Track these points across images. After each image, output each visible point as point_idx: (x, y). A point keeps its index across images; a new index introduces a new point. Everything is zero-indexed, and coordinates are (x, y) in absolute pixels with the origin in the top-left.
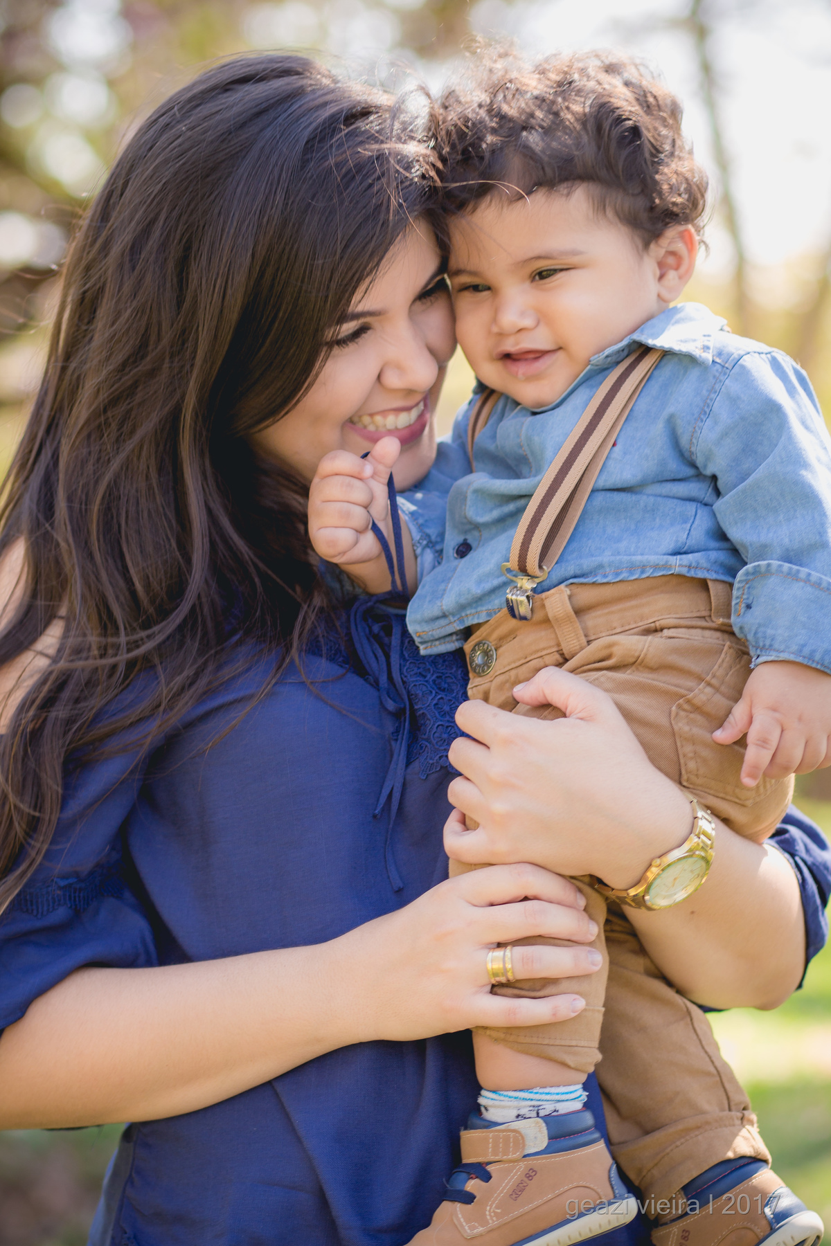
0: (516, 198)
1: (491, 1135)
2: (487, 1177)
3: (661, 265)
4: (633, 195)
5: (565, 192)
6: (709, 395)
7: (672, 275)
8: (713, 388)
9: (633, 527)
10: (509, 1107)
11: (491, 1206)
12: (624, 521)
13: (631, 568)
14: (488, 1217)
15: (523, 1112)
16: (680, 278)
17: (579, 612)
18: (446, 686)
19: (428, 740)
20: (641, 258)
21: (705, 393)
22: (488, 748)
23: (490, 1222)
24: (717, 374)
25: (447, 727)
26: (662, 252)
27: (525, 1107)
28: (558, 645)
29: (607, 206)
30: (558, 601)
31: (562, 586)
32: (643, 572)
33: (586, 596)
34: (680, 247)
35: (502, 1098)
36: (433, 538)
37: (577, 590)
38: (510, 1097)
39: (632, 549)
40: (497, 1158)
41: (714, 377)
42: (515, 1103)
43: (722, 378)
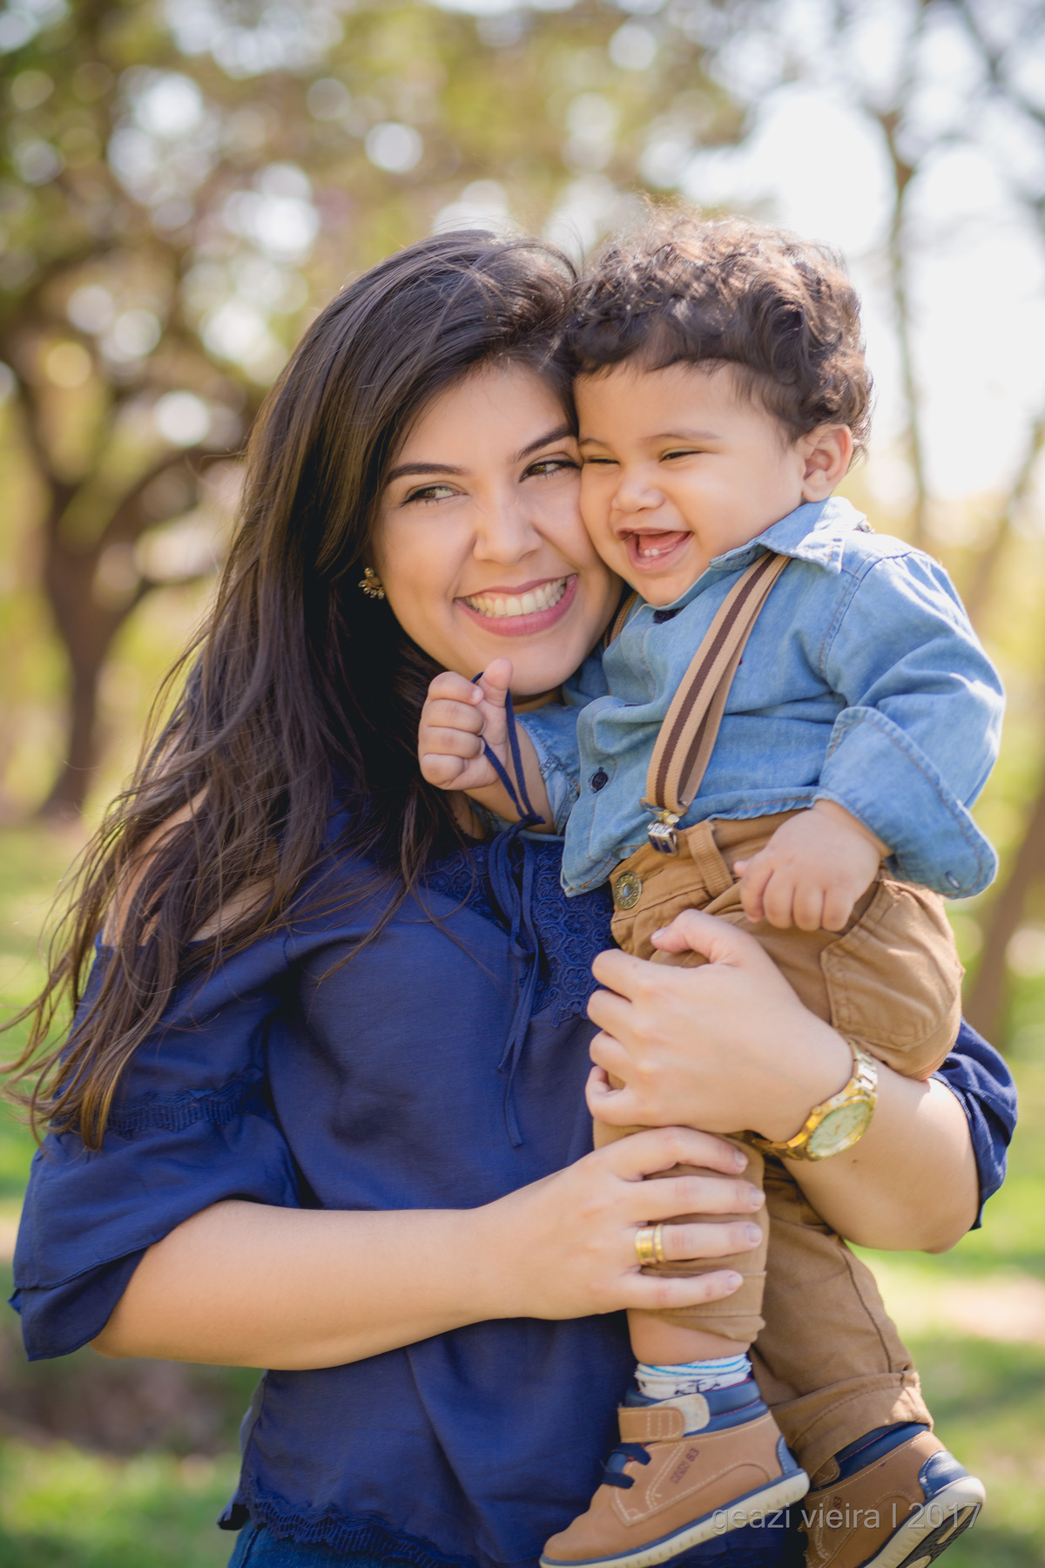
0: (654, 367)
1: (649, 1413)
2: (645, 1459)
3: (809, 463)
4: (785, 385)
5: (708, 369)
6: (838, 609)
7: (819, 475)
8: (842, 600)
9: (768, 752)
10: (667, 1383)
11: (651, 1490)
12: (757, 747)
13: (772, 802)
14: (648, 1502)
15: (683, 1387)
16: (829, 479)
17: (724, 848)
18: (578, 926)
19: (558, 986)
20: (785, 451)
21: (834, 606)
22: (629, 1001)
23: (651, 1507)
24: (847, 585)
25: (579, 971)
26: (811, 450)
27: (684, 1382)
28: (703, 882)
29: (753, 392)
30: (700, 838)
31: (706, 822)
32: (784, 805)
33: (730, 831)
34: (832, 446)
35: (659, 1373)
36: (563, 760)
37: (721, 826)
38: (668, 1372)
39: (770, 782)
40: (656, 1438)
41: (844, 588)
42: (673, 1379)
43: (852, 589)
